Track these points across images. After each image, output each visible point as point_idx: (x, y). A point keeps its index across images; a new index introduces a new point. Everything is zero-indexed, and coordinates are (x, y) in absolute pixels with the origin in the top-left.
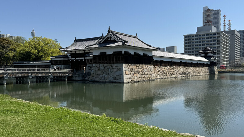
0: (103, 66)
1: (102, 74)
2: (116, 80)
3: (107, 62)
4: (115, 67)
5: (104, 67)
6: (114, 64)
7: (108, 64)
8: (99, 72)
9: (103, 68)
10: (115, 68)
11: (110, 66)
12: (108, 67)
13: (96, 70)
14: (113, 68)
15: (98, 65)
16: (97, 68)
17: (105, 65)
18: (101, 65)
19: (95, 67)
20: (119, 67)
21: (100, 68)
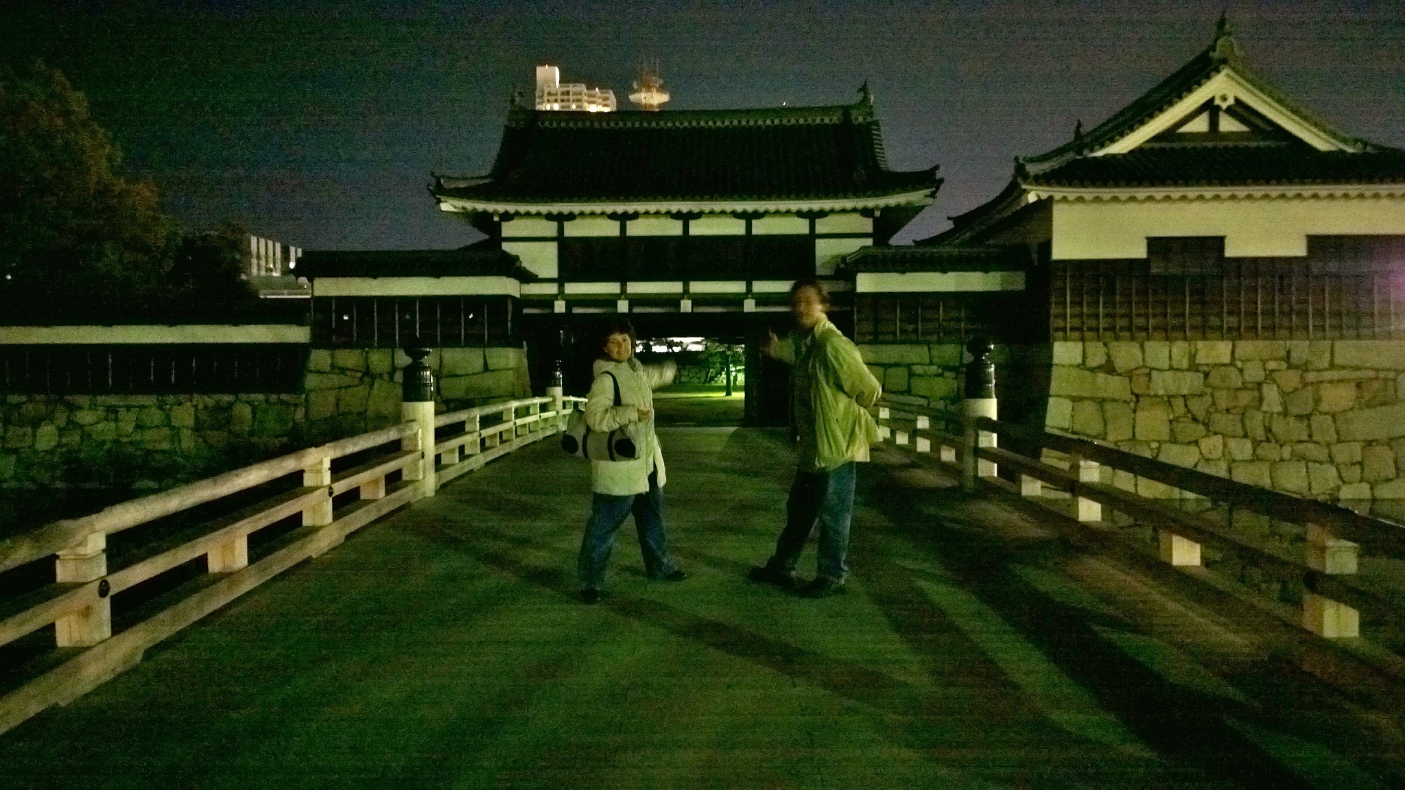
0: (1180, 361)
1: (1183, 435)
4: (1335, 374)
5: (1194, 367)
6: (1324, 345)
7: (1247, 347)
9: (1190, 383)
10: (1328, 375)
11: (1272, 365)
12: (1254, 373)
13: (1101, 402)
14: (1311, 377)
15: (1126, 353)
16: (1113, 386)
17: (1215, 351)
18: (1159, 352)
19: (1092, 370)
20: (1377, 370)
21: (1149, 375)
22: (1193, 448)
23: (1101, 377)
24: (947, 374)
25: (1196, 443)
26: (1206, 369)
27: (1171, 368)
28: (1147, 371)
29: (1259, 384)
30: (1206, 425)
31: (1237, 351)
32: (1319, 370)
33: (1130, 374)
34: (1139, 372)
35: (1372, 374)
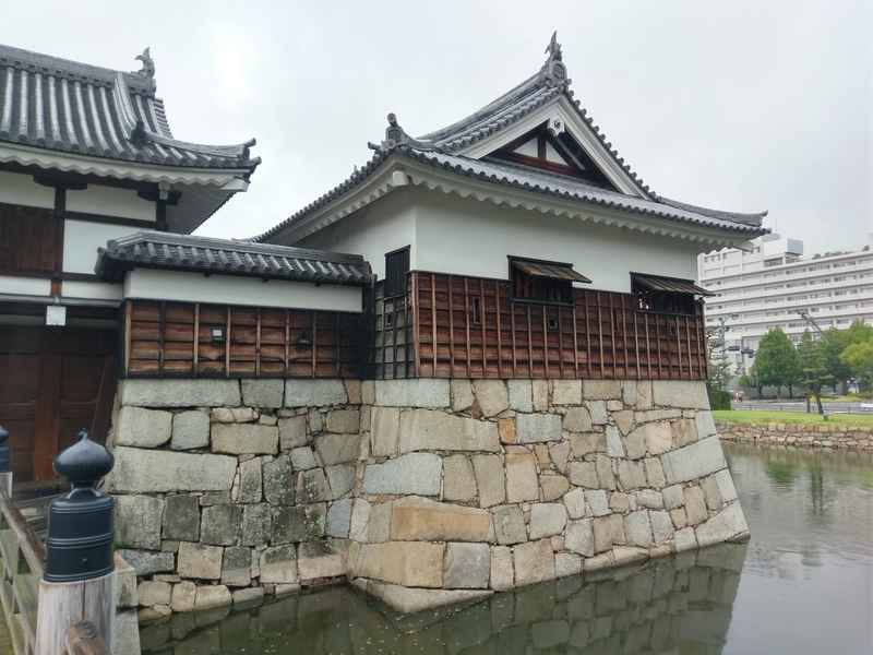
0: (541, 401)
1: (550, 491)
3: (582, 367)
4: (656, 414)
5: (552, 408)
6: (645, 385)
7: (593, 387)
8: (522, 477)
9: (550, 427)
11: (614, 405)
12: (598, 412)
13: (469, 454)
14: (640, 417)
15: (492, 394)
16: (480, 434)
17: (569, 391)
18: (523, 392)
19: (460, 414)
20: (683, 409)
21: (515, 419)
23: (470, 421)
24: (264, 419)
25: (559, 499)
26: (563, 410)
27: (534, 410)
28: (512, 414)
29: (604, 426)
30: (567, 477)
31: (586, 390)
32: (645, 411)
33: (497, 418)
34: (505, 415)
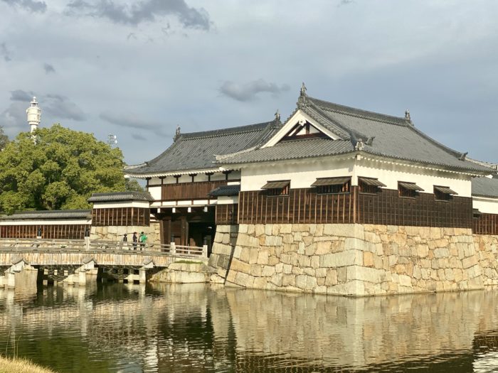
0: (276, 232)
1: (272, 262)
2: (327, 287)
3: (291, 219)
6: (321, 226)
7: (295, 226)
8: (264, 256)
10: (321, 239)
11: (304, 234)
12: (298, 237)
14: (316, 239)
17: (287, 228)
18: (270, 228)
19: (249, 235)
20: (340, 237)
21: (265, 238)
22: (273, 268)
23: (251, 237)
25: (274, 266)
26: (283, 235)
27: (272, 235)
29: (299, 242)
30: (279, 258)
31: (293, 228)
34: (263, 236)
35: (337, 238)
